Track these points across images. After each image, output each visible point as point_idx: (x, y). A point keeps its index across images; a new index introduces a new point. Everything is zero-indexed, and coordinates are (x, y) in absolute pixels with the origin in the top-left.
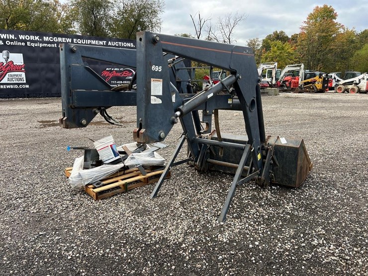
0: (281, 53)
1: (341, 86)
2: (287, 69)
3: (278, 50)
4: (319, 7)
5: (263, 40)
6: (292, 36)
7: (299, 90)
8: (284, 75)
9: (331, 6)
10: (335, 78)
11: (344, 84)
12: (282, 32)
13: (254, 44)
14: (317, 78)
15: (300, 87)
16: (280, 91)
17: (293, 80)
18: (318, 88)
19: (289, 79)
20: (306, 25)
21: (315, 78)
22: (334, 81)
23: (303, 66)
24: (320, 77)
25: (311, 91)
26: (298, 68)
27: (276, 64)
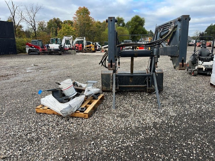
0: (68, 31)
1: (103, 49)
2: (77, 40)
3: (67, 29)
4: (81, 7)
5: (48, 23)
6: (64, 21)
7: (85, 51)
8: (75, 43)
9: (87, 8)
10: (98, 45)
11: (104, 48)
12: (58, 19)
13: (42, 25)
14: (92, 45)
15: (85, 50)
16: (77, 52)
17: (79, 46)
18: (93, 50)
19: (77, 45)
20: (76, 16)
21: (90, 45)
22: (97, 46)
23: (85, 38)
24: (93, 44)
25: (90, 52)
26: (83, 39)
27: (72, 37)
